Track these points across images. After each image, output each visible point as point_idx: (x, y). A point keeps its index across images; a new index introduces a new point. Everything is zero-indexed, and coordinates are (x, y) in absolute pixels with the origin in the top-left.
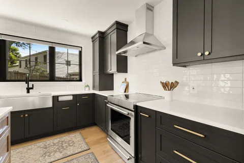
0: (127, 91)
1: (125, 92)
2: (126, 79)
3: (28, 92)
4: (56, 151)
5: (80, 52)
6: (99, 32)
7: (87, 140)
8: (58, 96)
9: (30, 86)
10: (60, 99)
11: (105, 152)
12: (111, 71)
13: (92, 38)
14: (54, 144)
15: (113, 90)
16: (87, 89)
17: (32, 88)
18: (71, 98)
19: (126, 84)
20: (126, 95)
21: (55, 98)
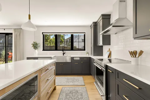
0: (110, 57)
1: (109, 57)
2: (109, 49)
3: (63, 55)
4: (71, 82)
5: (85, 35)
6: (94, 23)
7: (85, 81)
8: (73, 58)
9: (64, 53)
10: (74, 59)
11: (92, 89)
12: (99, 45)
13: (91, 26)
14: (71, 79)
15: (103, 56)
16: (87, 54)
17: (65, 53)
18: (79, 59)
19: (109, 52)
20: (109, 59)
21: (72, 58)
